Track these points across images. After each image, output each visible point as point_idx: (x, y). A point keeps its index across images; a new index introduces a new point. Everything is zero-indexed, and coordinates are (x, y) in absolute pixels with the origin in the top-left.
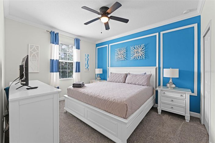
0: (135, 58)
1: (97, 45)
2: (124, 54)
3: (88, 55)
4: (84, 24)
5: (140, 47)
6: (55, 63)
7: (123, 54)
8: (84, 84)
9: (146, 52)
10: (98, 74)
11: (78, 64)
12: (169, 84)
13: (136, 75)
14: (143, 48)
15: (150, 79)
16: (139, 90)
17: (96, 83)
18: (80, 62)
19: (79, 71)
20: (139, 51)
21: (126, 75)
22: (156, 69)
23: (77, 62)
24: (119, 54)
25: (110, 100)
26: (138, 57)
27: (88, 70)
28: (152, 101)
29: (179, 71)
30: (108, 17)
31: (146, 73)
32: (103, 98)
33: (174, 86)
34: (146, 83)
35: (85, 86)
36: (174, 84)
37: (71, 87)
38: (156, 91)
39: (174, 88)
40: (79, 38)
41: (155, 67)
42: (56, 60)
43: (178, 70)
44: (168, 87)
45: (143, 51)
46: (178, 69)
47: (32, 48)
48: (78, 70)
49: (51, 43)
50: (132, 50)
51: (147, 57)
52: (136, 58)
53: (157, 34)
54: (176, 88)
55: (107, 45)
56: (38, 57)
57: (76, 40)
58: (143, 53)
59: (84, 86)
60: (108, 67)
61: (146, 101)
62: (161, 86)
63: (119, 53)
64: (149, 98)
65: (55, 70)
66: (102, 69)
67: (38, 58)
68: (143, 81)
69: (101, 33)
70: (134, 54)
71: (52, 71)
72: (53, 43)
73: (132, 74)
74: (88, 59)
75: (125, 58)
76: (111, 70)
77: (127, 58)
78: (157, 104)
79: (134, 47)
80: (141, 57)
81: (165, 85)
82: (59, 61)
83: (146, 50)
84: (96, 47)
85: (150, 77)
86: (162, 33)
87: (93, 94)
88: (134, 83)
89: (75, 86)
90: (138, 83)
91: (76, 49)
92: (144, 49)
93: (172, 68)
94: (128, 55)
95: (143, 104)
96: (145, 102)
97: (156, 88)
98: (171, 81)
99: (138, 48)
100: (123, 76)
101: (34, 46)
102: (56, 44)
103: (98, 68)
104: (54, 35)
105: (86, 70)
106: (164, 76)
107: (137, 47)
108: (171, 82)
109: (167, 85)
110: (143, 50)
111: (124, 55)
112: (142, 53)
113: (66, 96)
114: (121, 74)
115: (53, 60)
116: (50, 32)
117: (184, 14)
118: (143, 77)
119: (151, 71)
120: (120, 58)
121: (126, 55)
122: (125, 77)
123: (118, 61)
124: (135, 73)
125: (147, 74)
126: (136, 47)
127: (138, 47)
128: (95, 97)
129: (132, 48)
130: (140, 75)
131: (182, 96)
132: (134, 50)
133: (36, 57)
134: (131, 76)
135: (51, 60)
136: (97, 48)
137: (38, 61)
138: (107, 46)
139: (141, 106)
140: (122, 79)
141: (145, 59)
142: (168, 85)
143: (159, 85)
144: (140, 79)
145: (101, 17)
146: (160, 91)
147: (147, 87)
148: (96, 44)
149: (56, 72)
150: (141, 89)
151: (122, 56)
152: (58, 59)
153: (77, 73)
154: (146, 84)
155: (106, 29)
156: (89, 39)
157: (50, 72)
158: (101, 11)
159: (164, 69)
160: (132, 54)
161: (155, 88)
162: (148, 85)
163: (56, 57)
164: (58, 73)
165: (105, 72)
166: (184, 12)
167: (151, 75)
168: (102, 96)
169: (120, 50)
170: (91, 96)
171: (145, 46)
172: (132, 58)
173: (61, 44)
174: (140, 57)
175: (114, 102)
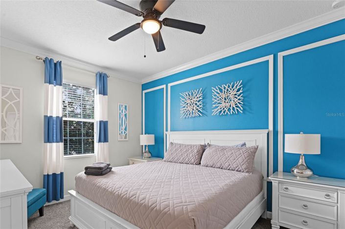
0: (221, 112)
1: (145, 86)
2: (198, 103)
3: (126, 107)
4: (110, 39)
5: (232, 87)
6: (55, 123)
7: (196, 104)
8: (111, 168)
9: (246, 99)
10: (146, 146)
11: (104, 125)
12: (297, 168)
13: (223, 149)
14: (238, 91)
15: (254, 156)
16: (227, 182)
17: (139, 164)
18: (107, 122)
19: (106, 140)
20: (231, 96)
21: (203, 148)
22: (268, 134)
23: (101, 122)
24: (188, 104)
25: (158, 207)
26: (229, 110)
27: (126, 138)
28: (259, 206)
29: (322, 139)
30: (160, 22)
31: (244, 144)
32: (142, 202)
33: (309, 173)
34: (244, 167)
35: (113, 173)
36: (308, 168)
37: (82, 174)
38: (268, 182)
39: (308, 178)
40: (105, 72)
41: (266, 131)
42: (57, 117)
43: (318, 136)
44: (295, 176)
45: (239, 96)
46: (320, 135)
47: (7, 93)
48: (104, 138)
49: (45, 83)
50: (215, 95)
51: (247, 108)
52: (224, 112)
53: (270, 58)
54: (314, 179)
55: (164, 86)
56: (19, 111)
57: (98, 75)
58: (239, 100)
59: (110, 171)
60: (167, 131)
61: (245, 206)
62: (279, 172)
63: (189, 101)
64: (252, 200)
65: (55, 138)
66: (152, 136)
67: (19, 114)
68: (240, 161)
69: (145, 56)
70: (219, 103)
71: (48, 140)
72: (50, 83)
73: (216, 146)
74: (126, 115)
75: (201, 112)
76: (172, 138)
77: (204, 112)
78: (271, 211)
79: (219, 88)
80: (235, 108)
81: (288, 170)
82: (64, 119)
83: (246, 94)
84: (143, 90)
85: (255, 153)
86: (281, 55)
87: (122, 191)
88: (219, 165)
89: (90, 171)
90: (227, 165)
91: (98, 95)
92: (241, 91)
93: (304, 133)
94: (208, 106)
95: (237, 215)
96: (241, 210)
97: (268, 176)
98: (301, 161)
99: (228, 90)
100: (196, 151)
101: (11, 89)
102: (57, 84)
103: (145, 134)
104: (53, 66)
105: (122, 138)
106: (286, 151)
107: (227, 87)
108: (302, 165)
109: (293, 171)
110: (239, 93)
111: (198, 106)
112: (236, 100)
113: (73, 193)
114: (191, 146)
115: (51, 117)
116: (44, 61)
117: (334, 7)
118: (238, 153)
119: (257, 138)
120: (191, 111)
121: (203, 106)
122: (201, 151)
123: (186, 118)
124: (221, 144)
125: (247, 146)
126: (225, 88)
127: (229, 87)
128: (126, 198)
129: (215, 90)
130: (231, 148)
131: (328, 196)
132: (219, 94)
133: (15, 111)
134: (213, 149)
135: (46, 117)
136: (144, 92)
137: (19, 119)
138: (163, 88)
139: (232, 218)
140: (193, 156)
141: (244, 113)
142: (295, 171)
143: (276, 170)
144: (233, 158)
145: (143, 21)
146: (277, 184)
147: (247, 174)
148: (142, 85)
149: (57, 142)
150: (233, 179)
151: (194, 108)
152: (60, 116)
153: (102, 143)
154: (245, 169)
155: (158, 51)
156: (125, 74)
157: (45, 142)
158: (142, 8)
159: (286, 135)
160: (215, 104)
161: (265, 175)
162: (250, 169)
163: (56, 111)
164: (61, 145)
165: (159, 141)
166: (334, 4)
167: (256, 149)
168: (141, 197)
169: (189, 95)
170: (119, 196)
171: (244, 85)
172: (215, 112)
173: (74, 86)
174: (232, 110)
175: (166, 213)
